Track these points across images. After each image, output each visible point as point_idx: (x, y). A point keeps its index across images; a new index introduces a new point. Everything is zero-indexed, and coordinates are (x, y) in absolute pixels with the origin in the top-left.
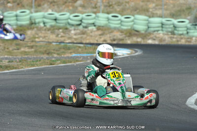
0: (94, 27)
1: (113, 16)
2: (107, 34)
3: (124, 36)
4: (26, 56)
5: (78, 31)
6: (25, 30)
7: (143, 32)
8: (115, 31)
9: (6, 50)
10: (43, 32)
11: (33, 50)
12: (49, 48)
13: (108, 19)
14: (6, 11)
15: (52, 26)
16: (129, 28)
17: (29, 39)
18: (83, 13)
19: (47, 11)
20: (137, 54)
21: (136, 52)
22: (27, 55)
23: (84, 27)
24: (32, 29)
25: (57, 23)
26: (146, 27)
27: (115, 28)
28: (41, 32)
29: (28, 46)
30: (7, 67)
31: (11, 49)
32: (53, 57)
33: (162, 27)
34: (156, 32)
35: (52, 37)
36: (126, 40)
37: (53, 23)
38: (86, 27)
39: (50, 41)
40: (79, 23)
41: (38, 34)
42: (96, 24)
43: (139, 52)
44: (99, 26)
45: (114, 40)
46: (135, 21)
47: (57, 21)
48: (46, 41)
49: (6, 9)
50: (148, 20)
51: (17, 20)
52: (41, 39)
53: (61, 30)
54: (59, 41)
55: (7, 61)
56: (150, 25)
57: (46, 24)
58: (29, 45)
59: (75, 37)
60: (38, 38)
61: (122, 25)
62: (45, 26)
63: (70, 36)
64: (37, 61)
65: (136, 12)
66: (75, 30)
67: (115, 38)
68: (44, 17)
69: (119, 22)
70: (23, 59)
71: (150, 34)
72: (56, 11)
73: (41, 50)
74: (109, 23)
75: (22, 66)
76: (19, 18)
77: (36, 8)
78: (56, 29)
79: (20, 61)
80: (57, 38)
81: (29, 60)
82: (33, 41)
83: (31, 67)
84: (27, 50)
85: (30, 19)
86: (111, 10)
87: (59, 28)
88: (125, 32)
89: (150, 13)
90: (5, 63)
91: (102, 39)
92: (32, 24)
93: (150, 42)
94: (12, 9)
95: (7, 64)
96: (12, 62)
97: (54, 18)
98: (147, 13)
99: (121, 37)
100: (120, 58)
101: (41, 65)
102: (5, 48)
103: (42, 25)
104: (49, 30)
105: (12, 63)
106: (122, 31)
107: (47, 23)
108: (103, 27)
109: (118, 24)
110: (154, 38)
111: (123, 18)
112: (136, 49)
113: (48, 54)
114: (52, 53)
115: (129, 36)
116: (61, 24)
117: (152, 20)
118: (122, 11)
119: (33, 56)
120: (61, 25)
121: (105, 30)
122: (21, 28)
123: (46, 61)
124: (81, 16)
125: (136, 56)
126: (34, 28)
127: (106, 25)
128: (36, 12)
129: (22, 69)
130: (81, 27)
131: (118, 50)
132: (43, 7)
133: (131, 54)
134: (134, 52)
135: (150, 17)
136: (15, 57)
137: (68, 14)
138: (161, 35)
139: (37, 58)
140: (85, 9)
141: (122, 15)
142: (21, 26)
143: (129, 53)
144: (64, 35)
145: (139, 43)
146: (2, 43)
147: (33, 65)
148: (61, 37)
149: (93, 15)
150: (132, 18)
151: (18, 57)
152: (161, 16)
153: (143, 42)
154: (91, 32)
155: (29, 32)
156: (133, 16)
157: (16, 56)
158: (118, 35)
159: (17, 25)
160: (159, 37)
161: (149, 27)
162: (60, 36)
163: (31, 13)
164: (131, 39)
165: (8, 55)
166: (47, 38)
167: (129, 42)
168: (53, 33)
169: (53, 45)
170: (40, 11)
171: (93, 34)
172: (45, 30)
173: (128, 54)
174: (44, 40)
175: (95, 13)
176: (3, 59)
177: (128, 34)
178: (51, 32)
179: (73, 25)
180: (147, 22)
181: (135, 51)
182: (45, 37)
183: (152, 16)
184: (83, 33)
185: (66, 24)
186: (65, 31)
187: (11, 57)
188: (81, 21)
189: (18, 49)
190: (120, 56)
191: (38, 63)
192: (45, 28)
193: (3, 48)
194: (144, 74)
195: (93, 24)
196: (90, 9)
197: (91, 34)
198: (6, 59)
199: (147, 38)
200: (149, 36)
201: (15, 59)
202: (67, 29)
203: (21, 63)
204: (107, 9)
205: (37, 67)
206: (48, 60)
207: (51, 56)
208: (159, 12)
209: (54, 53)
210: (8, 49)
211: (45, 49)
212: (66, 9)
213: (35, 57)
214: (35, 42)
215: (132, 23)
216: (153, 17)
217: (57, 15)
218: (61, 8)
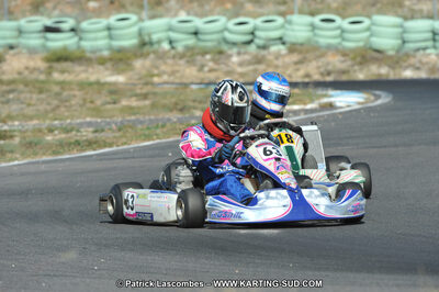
0: (282, 47)
1: (323, 20)
2: (310, 61)
3: (349, 63)
4: (133, 118)
5: (247, 57)
6: (128, 59)
7: (391, 53)
8: (330, 53)
9: (89, 105)
10: (170, 61)
11: (147, 102)
12: (182, 97)
13: (313, 27)
14: (86, 18)
15: (188, 48)
16: (361, 44)
17: (140, 79)
18: (255, 16)
19: (176, 15)
20: (379, 102)
21: (378, 97)
22: (134, 114)
23: (259, 47)
24: (144, 56)
25: (199, 40)
26: (399, 42)
27: (329, 47)
28: (165, 63)
29: (136, 95)
30: (90, 144)
31: (98, 102)
32: (193, 117)
33: (434, 40)
34: (421, 52)
35: (190, 73)
36: (355, 71)
37: (191, 41)
38: (264, 47)
39: (185, 81)
40: (248, 38)
41: (157, 68)
42: (286, 39)
43: (384, 99)
44: (294, 44)
45: (329, 74)
46: (374, 28)
47: (201, 37)
48: (177, 81)
49: (85, 14)
50: (401, 26)
51: (111, 37)
52: (165, 78)
53: (208, 57)
54: (206, 81)
55: (91, 129)
56: (407, 36)
57: (174, 45)
58: (138, 91)
59: (240, 70)
60: (158, 75)
61: (344, 39)
62: (173, 48)
63: (229, 69)
64: (157, 127)
65: (374, 9)
66: (239, 54)
67: (330, 68)
68: (170, 29)
69: (338, 32)
70: (126, 123)
71: (407, 55)
72: (196, 15)
73: (165, 101)
74: (315, 35)
75: (124, 140)
76: (114, 32)
77: (152, 8)
78: (198, 54)
79: (120, 130)
80: (201, 75)
81: (140, 126)
82: (147, 84)
83: (144, 140)
84: (134, 103)
85: (140, 33)
86: (320, 6)
87: (204, 52)
88: (352, 55)
89: (406, 10)
90: (87, 133)
91: (301, 73)
92: (143, 44)
93: (408, 74)
94: (98, 13)
95: (91, 136)
96: (103, 131)
97: (193, 30)
98: (400, 11)
99: (343, 66)
100: (340, 113)
101: (166, 135)
102: (84, 100)
103: (166, 46)
104: (182, 56)
105: (102, 134)
106: (345, 53)
107: (176, 41)
108: (302, 44)
109: (335, 37)
110: (418, 65)
111: (345, 24)
112: (378, 92)
113: (181, 110)
114: (189, 108)
115: (361, 64)
116: (209, 42)
117: (410, 24)
118: (344, 9)
119: (147, 117)
120: (209, 44)
121: (307, 51)
122: (120, 56)
123: (178, 126)
124: (253, 23)
125: (375, 107)
126: (148, 54)
127: (309, 40)
128: (153, 17)
129: (125, 147)
130: (252, 48)
131: (338, 96)
132: (166, 5)
133: (366, 103)
134: (372, 98)
135: (406, 19)
136: (108, 120)
137: (223, 20)
138: (433, 57)
139: (157, 120)
140: (261, 7)
141: (344, 17)
142: (121, 50)
143: (361, 100)
144: (215, 67)
145: (384, 78)
146: (79, 90)
147: (148, 137)
148: (211, 71)
149: (280, 20)
150: (367, 22)
151: (115, 119)
152: (430, 17)
153: (392, 76)
154: (277, 58)
155: (138, 64)
156: (369, 17)
157: (110, 117)
158: (336, 62)
159: (110, 48)
160: (427, 63)
161: (404, 42)
162: (206, 69)
163: (141, 20)
164: (365, 70)
165: (92, 116)
166: (178, 75)
167: (361, 76)
168: (191, 62)
169: (192, 91)
170: (161, 16)
171: (280, 62)
172: (174, 57)
173: (359, 103)
174: (172, 79)
175: (283, 14)
176: (81, 125)
177: (359, 59)
178: (188, 62)
179: (234, 44)
180: (400, 30)
181: (375, 95)
182: (173, 73)
183: (412, 15)
184: (259, 60)
185: (219, 43)
186: (217, 57)
187: (99, 120)
188: (252, 33)
189: (114, 103)
190: (341, 108)
191: (158, 131)
192: (173, 52)
193: (81, 102)
194: (396, 146)
195: (281, 39)
196: (271, 7)
197: (276, 62)
198: (90, 124)
199: (401, 67)
200: (405, 61)
201: (109, 124)
202: (221, 53)
203: (120, 134)
204: (309, 6)
205: (158, 141)
206: (181, 123)
207: (187, 115)
208: (425, 7)
209: (195, 108)
210: (92, 102)
211: (173, 100)
212: (218, 9)
213: (152, 117)
214: (153, 84)
215: (367, 34)
216: (412, 18)
217: (198, 23)
218: (207, 8)
